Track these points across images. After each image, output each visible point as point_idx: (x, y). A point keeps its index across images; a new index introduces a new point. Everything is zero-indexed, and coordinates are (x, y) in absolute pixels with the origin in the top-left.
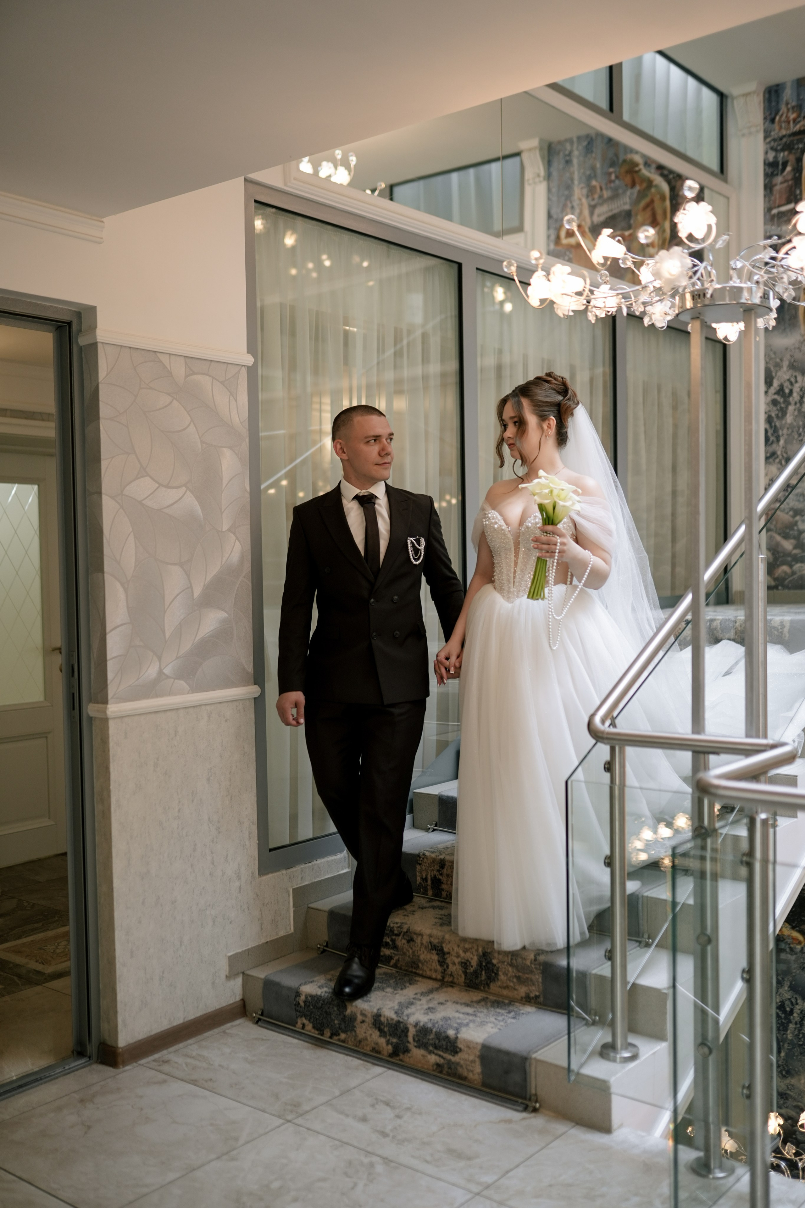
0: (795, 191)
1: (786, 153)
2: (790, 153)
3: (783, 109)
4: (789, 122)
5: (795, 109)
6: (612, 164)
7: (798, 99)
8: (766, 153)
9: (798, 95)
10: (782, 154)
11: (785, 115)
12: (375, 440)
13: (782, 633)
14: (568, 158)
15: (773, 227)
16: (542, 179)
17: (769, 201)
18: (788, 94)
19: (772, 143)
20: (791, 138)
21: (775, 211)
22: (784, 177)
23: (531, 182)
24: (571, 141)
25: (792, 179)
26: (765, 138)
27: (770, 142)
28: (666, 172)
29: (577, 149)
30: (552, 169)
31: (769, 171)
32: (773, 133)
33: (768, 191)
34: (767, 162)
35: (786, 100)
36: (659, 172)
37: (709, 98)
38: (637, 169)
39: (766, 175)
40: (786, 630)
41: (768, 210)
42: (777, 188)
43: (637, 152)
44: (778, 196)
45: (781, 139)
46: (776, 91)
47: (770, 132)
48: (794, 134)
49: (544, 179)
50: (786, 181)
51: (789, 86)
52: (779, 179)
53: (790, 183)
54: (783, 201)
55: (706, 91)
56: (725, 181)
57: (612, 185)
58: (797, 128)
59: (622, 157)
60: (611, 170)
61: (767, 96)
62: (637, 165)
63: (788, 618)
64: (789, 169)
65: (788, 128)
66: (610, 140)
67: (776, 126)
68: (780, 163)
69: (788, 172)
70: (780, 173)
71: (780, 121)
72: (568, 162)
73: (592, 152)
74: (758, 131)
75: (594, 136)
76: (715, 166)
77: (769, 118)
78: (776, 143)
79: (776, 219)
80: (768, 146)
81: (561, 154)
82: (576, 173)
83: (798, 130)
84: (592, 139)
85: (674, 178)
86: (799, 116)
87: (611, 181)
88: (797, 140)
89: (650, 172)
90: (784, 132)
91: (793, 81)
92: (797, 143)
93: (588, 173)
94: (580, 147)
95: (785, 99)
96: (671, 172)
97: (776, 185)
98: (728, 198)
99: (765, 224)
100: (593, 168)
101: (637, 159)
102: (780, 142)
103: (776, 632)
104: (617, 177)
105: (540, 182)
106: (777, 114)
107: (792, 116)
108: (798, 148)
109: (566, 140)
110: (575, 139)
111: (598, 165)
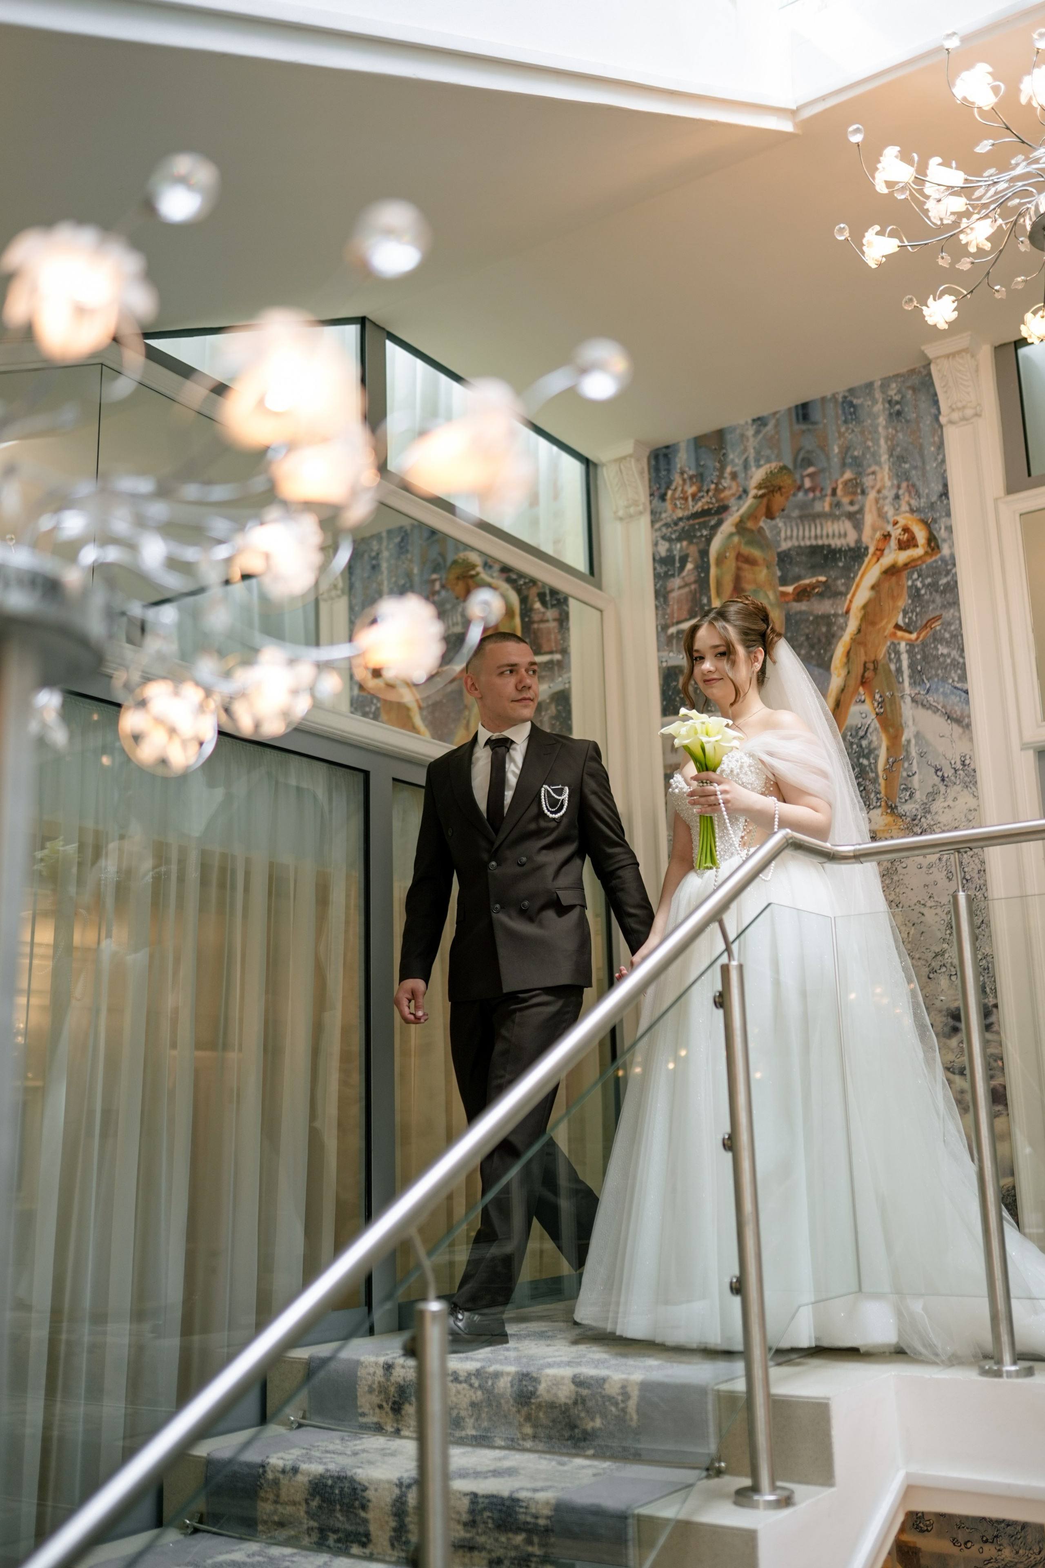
0: (701, 600)
1: (685, 543)
2: (691, 542)
3: (677, 480)
4: (686, 499)
5: (694, 480)
6: (436, 568)
7: (698, 465)
8: (656, 544)
9: (697, 460)
10: (678, 546)
11: (680, 489)
12: (511, 671)
13: (624, 1410)
14: (374, 562)
15: (671, 654)
16: (339, 592)
17: (664, 614)
18: (683, 459)
19: (664, 530)
20: (691, 522)
21: (672, 630)
22: (683, 578)
23: (325, 596)
24: (378, 537)
25: (695, 582)
26: (653, 523)
27: (660, 529)
28: (514, 576)
29: (387, 549)
30: (353, 579)
31: (661, 570)
32: (664, 515)
33: (662, 600)
34: (657, 558)
35: (681, 468)
36: (504, 575)
37: (572, 469)
38: (473, 573)
39: (657, 576)
40: (632, 1404)
41: (664, 628)
42: (674, 595)
43: (473, 549)
44: (675, 607)
45: (676, 524)
46: (666, 456)
47: (660, 513)
48: (695, 515)
49: (343, 593)
50: (686, 585)
51: (683, 446)
52: (676, 582)
53: (693, 587)
54: (685, 614)
55: (567, 460)
56: (599, 586)
57: (436, 598)
58: (699, 506)
59: (450, 557)
60: (434, 576)
61: (653, 462)
62: (473, 567)
63: (637, 1376)
64: (689, 566)
65: (686, 508)
66: (433, 532)
67: (668, 505)
68: (677, 558)
69: (689, 571)
70: (676, 574)
71: (673, 498)
72: (375, 568)
73: (407, 551)
74: (641, 513)
75: (408, 528)
76: (581, 565)
77: (657, 494)
78: (670, 529)
79: (674, 641)
80: (658, 534)
81: (366, 557)
82: (386, 583)
83: (700, 510)
84: (406, 531)
85: (525, 583)
86: (700, 490)
87: (434, 593)
88: (699, 524)
89: (492, 577)
90: (680, 513)
91: (689, 441)
92: (700, 530)
93: (402, 582)
94: (391, 546)
95: (679, 466)
96: (521, 575)
97: (672, 590)
98: (601, 611)
99: (659, 650)
100: (409, 575)
101: (474, 558)
102: (675, 528)
103: (613, 1409)
104: (443, 586)
105: (339, 597)
106: (668, 488)
107: (691, 490)
108: (702, 536)
109: (372, 537)
110: (384, 535)
111: (416, 571)
